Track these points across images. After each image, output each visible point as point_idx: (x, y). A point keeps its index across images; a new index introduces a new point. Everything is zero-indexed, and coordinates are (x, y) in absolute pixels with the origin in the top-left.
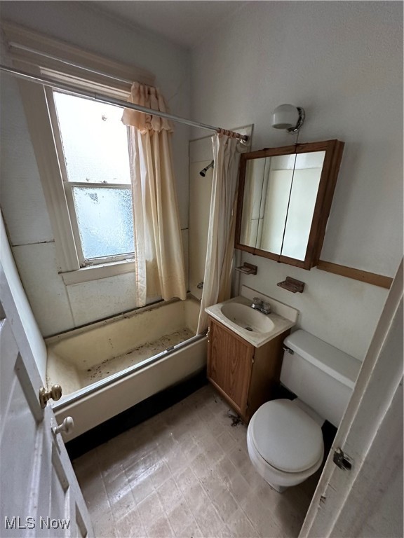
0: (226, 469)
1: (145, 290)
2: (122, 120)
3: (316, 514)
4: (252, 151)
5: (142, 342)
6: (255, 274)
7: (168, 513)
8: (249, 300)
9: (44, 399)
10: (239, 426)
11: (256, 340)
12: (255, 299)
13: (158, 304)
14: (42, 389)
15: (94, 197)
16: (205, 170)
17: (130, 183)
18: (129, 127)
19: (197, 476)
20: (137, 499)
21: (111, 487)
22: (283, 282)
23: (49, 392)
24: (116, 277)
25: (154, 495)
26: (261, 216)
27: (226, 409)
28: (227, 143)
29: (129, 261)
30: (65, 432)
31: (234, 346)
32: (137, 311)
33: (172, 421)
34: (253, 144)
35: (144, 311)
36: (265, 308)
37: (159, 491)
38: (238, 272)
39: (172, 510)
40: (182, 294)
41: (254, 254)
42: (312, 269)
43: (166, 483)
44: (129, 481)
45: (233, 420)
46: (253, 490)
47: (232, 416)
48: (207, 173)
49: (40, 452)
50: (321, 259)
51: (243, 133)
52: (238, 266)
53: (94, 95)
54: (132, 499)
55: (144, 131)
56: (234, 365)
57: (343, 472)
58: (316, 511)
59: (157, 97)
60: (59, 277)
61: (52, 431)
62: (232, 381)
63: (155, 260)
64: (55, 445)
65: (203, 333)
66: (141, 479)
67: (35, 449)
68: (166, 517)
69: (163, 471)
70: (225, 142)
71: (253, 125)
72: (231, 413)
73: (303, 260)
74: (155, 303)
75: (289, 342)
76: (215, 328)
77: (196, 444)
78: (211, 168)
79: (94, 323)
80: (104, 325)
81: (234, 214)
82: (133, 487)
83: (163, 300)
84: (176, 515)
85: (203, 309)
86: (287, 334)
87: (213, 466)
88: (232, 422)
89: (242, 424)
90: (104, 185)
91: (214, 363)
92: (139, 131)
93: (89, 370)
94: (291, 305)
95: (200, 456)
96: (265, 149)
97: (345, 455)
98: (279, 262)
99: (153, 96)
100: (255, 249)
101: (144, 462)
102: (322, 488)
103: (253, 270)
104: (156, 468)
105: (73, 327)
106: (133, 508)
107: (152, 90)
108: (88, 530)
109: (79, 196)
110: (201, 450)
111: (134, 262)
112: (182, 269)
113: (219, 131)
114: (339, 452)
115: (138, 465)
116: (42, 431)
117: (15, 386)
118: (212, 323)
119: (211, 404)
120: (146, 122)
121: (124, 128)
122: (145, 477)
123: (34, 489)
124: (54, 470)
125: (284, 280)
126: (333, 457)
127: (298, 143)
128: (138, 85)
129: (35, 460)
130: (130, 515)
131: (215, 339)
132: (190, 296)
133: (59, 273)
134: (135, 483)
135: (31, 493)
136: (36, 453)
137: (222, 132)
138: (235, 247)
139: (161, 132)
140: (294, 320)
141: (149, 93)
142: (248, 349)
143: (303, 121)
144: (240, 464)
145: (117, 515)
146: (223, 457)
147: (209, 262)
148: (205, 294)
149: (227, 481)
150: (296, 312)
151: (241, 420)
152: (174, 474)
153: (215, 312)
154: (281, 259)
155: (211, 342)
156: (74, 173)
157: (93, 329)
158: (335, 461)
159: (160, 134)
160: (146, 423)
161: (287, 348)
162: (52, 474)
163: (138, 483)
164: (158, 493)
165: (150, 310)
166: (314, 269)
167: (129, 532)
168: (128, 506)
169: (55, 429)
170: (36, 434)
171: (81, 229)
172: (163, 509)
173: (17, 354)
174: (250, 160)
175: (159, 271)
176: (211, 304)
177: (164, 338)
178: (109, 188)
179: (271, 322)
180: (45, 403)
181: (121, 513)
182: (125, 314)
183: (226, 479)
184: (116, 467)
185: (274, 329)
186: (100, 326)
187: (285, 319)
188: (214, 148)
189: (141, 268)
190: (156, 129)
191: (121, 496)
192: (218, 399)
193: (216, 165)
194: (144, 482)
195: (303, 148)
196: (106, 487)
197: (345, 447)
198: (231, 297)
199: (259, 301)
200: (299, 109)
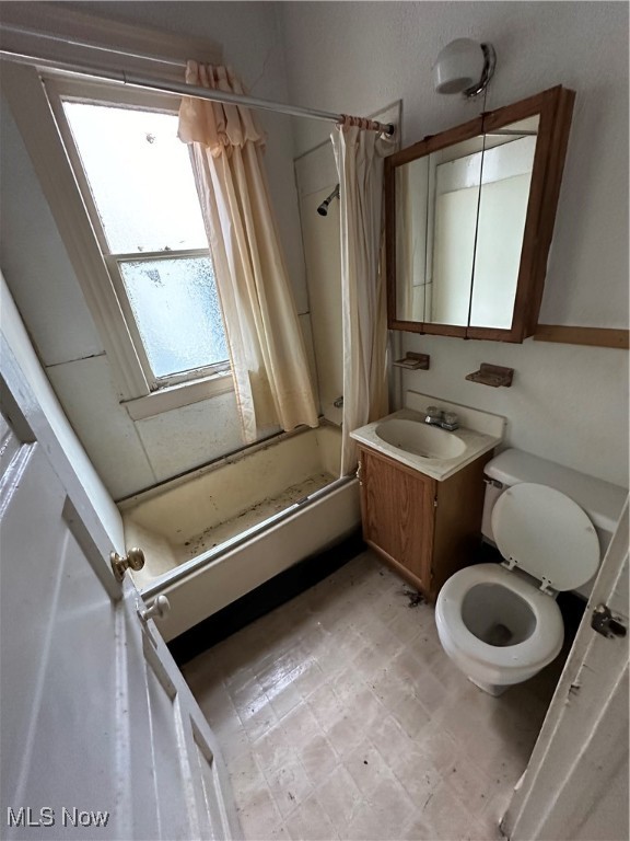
0: (408, 668)
1: (253, 417)
2: (179, 135)
3: (561, 715)
4: (405, 147)
5: (260, 497)
6: (427, 368)
7: (325, 731)
8: (419, 413)
9: (119, 569)
10: (422, 607)
11: (438, 471)
12: (430, 408)
13: (276, 438)
14: (113, 555)
15: (154, 276)
16: (326, 203)
17: (207, 246)
18: (192, 145)
19: (363, 679)
20: (279, 712)
21: (239, 700)
22: (476, 373)
23: (125, 558)
24: (206, 402)
25: (304, 706)
26: (428, 279)
27: (399, 583)
28: (358, 140)
29: (223, 374)
30: (158, 617)
31: (403, 484)
32: (246, 451)
33: (317, 606)
34: (404, 137)
35: (256, 451)
36: (449, 421)
37: (310, 701)
38: (397, 369)
39: (331, 725)
40: (311, 419)
41: (422, 333)
42: (525, 341)
43: (318, 690)
44: (265, 690)
45: (412, 599)
46: (452, 694)
47: (408, 593)
48: (330, 209)
49: (124, 641)
50: (540, 322)
51: (385, 120)
52: (397, 358)
53: (121, 76)
54: (272, 713)
55: (216, 150)
56: (405, 515)
57: (610, 643)
58: (563, 709)
59: (231, 85)
60: (122, 408)
61: (140, 616)
62: (403, 540)
63: (262, 369)
64: (147, 635)
65: (351, 474)
66: (283, 687)
67: (115, 636)
68: (323, 735)
69: (312, 676)
70: (354, 141)
71: (401, 101)
72: (407, 588)
73: (509, 328)
74: (271, 438)
75: (494, 470)
76: (369, 461)
77: (358, 634)
78: (335, 198)
79: (183, 474)
80: (199, 477)
81: (381, 269)
82: (271, 698)
83: (283, 432)
84: (338, 732)
85: (347, 434)
86: (488, 457)
87: (387, 665)
88: (410, 601)
89: (426, 603)
90: (167, 254)
91: (372, 516)
92: (208, 150)
93: (187, 544)
94: (493, 410)
95: (366, 650)
96: (428, 139)
97: (613, 615)
98: (466, 338)
99: (223, 83)
100: (422, 324)
101: (284, 663)
102: (571, 674)
103: (423, 362)
104: (302, 671)
105: (154, 483)
106: (275, 724)
107: (221, 71)
108: (214, 753)
109: (132, 276)
110: (366, 643)
111: (231, 376)
112: (307, 377)
113: (343, 119)
114: (602, 610)
115: (274, 668)
116: (123, 613)
117: (69, 543)
118: (363, 454)
119: (374, 579)
120: (219, 133)
121: (184, 149)
122: (287, 684)
123: (121, 688)
124: (150, 668)
125: (478, 369)
126: (590, 619)
127: (487, 110)
128: (195, 65)
129: (117, 649)
130: (272, 733)
131: (371, 479)
132: (324, 422)
133: (121, 402)
134: (273, 692)
135: (118, 694)
136: (117, 640)
137: (348, 121)
138: (389, 328)
139: (245, 147)
140: (498, 435)
141: (216, 79)
142: (426, 487)
143: (494, 68)
144: (428, 658)
145: (254, 734)
146: (400, 651)
147: (350, 357)
148: (348, 413)
149: (411, 684)
150: (501, 421)
151: (423, 598)
152: (330, 678)
153: (367, 437)
154: (469, 333)
155: (365, 485)
156: (118, 240)
157: (184, 483)
158: (595, 626)
159: (244, 152)
160: (280, 610)
161: (490, 479)
162: (148, 673)
163: (278, 692)
164: (308, 704)
165: (266, 448)
166: (528, 342)
167: (273, 756)
168: (267, 723)
169: (143, 613)
170: (114, 617)
171: (143, 331)
172: (320, 724)
173: (65, 497)
174: (401, 167)
175: (272, 388)
176: (359, 425)
177: (291, 489)
178: (176, 258)
179: (460, 441)
180: (122, 573)
181: (258, 731)
182: (228, 458)
183: (408, 680)
184: (242, 672)
185: (466, 451)
186: (193, 479)
187: (483, 435)
188: (336, 154)
189: (243, 383)
190: (236, 143)
191: (256, 710)
192: (385, 571)
193: (343, 192)
194: (286, 689)
195: (496, 119)
196: (233, 698)
197: (613, 600)
198: (390, 413)
199: (437, 413)
200: (484, 47)
